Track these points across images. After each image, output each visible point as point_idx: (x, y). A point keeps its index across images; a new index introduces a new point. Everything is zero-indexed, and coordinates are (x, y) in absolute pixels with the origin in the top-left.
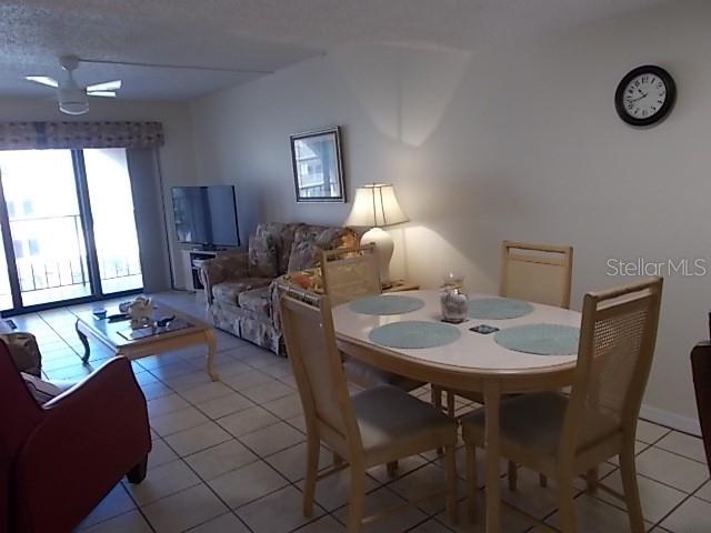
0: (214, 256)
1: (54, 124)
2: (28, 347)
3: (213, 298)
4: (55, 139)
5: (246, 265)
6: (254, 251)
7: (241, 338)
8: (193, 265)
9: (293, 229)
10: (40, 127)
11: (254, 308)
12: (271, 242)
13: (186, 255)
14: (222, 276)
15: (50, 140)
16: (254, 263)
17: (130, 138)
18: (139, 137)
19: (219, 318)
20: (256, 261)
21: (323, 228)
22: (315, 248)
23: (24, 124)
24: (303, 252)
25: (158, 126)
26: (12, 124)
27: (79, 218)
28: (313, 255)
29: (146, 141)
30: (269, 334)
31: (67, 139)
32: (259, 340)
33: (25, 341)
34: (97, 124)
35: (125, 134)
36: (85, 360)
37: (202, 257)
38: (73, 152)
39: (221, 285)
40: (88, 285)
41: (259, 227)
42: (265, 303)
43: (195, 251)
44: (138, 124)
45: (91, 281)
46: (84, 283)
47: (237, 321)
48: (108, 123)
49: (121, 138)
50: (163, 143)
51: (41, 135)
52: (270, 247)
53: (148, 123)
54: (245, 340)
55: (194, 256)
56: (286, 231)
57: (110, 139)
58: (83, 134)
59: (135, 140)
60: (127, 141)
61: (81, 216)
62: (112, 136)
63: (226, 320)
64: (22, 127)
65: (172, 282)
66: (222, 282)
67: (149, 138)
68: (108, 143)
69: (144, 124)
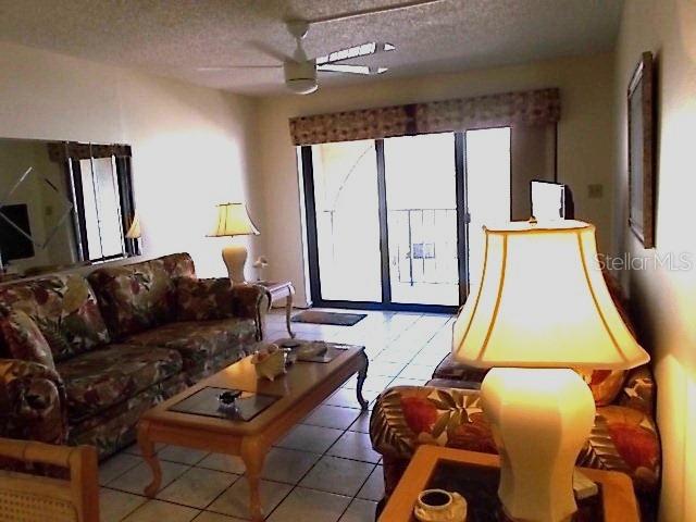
1: (424, 106)
4: (425, 123)
15: (420, 123)
18: (523, 112)
25: (550, 95)
26: (385, 109)
29: (531, 117)
44: (523, 95)
49: (498, 116)
51: (411, 120)
58: (455, 114)
59: (517, 116)
64: (394, 111)
67: (537, 112)
69: (531, 93)
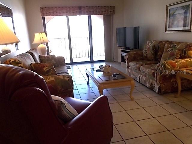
0: (129, 52)
1: (84, 7)
2: (69, 81)
3: (129, 66)
4: (84, 12)
5: (142, 55)
6: (146, 51)
7: (139, 82)
8: (121, 54)
9: (164, 43)
10: (80, 8)
11: (147, 73)
12: (154, 47)
13: (119, 50)
14: (133, 59)
15: (82, 12)
16: (145, 55)
17: (105, 11)
18: (108, 11)
19: (131, 74)
20: (146, 54)
21: (179, 43)
22: (176, 51)
23: (76, 7)
24: (170, 52)
25: (113, 7)
26: (73, 7)
27: (89, 38)
28: (175, 54)
29: (110, 13)
30: (153, 84)
31: (87, 12)
32: (148, 85)
33: (69, 78)
34: (96, 7)
35: (104, 10)
36: (88, 82)
37: (125, 52)
38: (88, 16)
39: (133, 62)
40: (90, 57)
41: (148, 42)
42: (153, 71)
43: (122, 49)
44: (108, 7)
45: (90, 56)
46: (89, 57)
47: (138, 76)
48: (99, 7)
49: (102, 12)
50: (115, 13)
51: (80, 11)
52: (153, 49)
53: (111, 6)
54: (141, 84)
55: (122, 51)
56: (160, 44)
57: (99, 12)
58: (92, 10)
59: (106, 12)
60: (104, 13)
61: (89, 37)
62: (100, 11)
63: (134, 75)
64: (75, 8)
65: (113, 59)
66: (133, 61)
67: (111, 12)
68: (98, 13)
69: (109, 7)
